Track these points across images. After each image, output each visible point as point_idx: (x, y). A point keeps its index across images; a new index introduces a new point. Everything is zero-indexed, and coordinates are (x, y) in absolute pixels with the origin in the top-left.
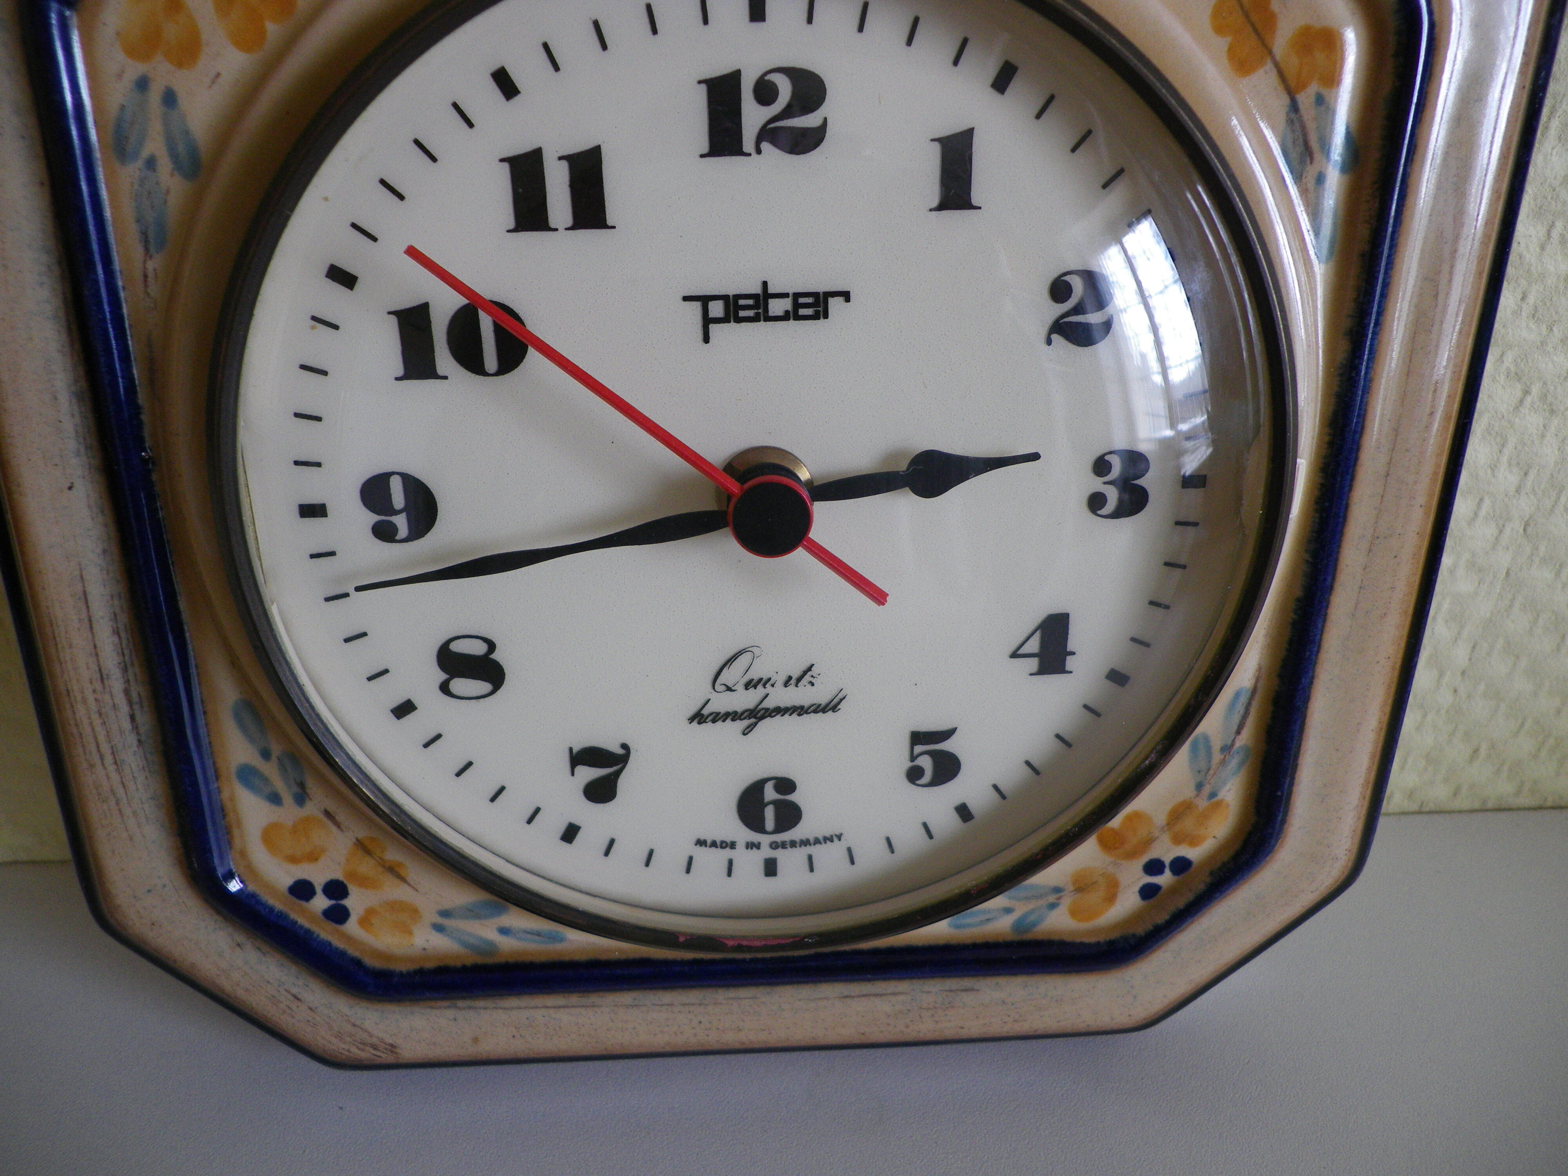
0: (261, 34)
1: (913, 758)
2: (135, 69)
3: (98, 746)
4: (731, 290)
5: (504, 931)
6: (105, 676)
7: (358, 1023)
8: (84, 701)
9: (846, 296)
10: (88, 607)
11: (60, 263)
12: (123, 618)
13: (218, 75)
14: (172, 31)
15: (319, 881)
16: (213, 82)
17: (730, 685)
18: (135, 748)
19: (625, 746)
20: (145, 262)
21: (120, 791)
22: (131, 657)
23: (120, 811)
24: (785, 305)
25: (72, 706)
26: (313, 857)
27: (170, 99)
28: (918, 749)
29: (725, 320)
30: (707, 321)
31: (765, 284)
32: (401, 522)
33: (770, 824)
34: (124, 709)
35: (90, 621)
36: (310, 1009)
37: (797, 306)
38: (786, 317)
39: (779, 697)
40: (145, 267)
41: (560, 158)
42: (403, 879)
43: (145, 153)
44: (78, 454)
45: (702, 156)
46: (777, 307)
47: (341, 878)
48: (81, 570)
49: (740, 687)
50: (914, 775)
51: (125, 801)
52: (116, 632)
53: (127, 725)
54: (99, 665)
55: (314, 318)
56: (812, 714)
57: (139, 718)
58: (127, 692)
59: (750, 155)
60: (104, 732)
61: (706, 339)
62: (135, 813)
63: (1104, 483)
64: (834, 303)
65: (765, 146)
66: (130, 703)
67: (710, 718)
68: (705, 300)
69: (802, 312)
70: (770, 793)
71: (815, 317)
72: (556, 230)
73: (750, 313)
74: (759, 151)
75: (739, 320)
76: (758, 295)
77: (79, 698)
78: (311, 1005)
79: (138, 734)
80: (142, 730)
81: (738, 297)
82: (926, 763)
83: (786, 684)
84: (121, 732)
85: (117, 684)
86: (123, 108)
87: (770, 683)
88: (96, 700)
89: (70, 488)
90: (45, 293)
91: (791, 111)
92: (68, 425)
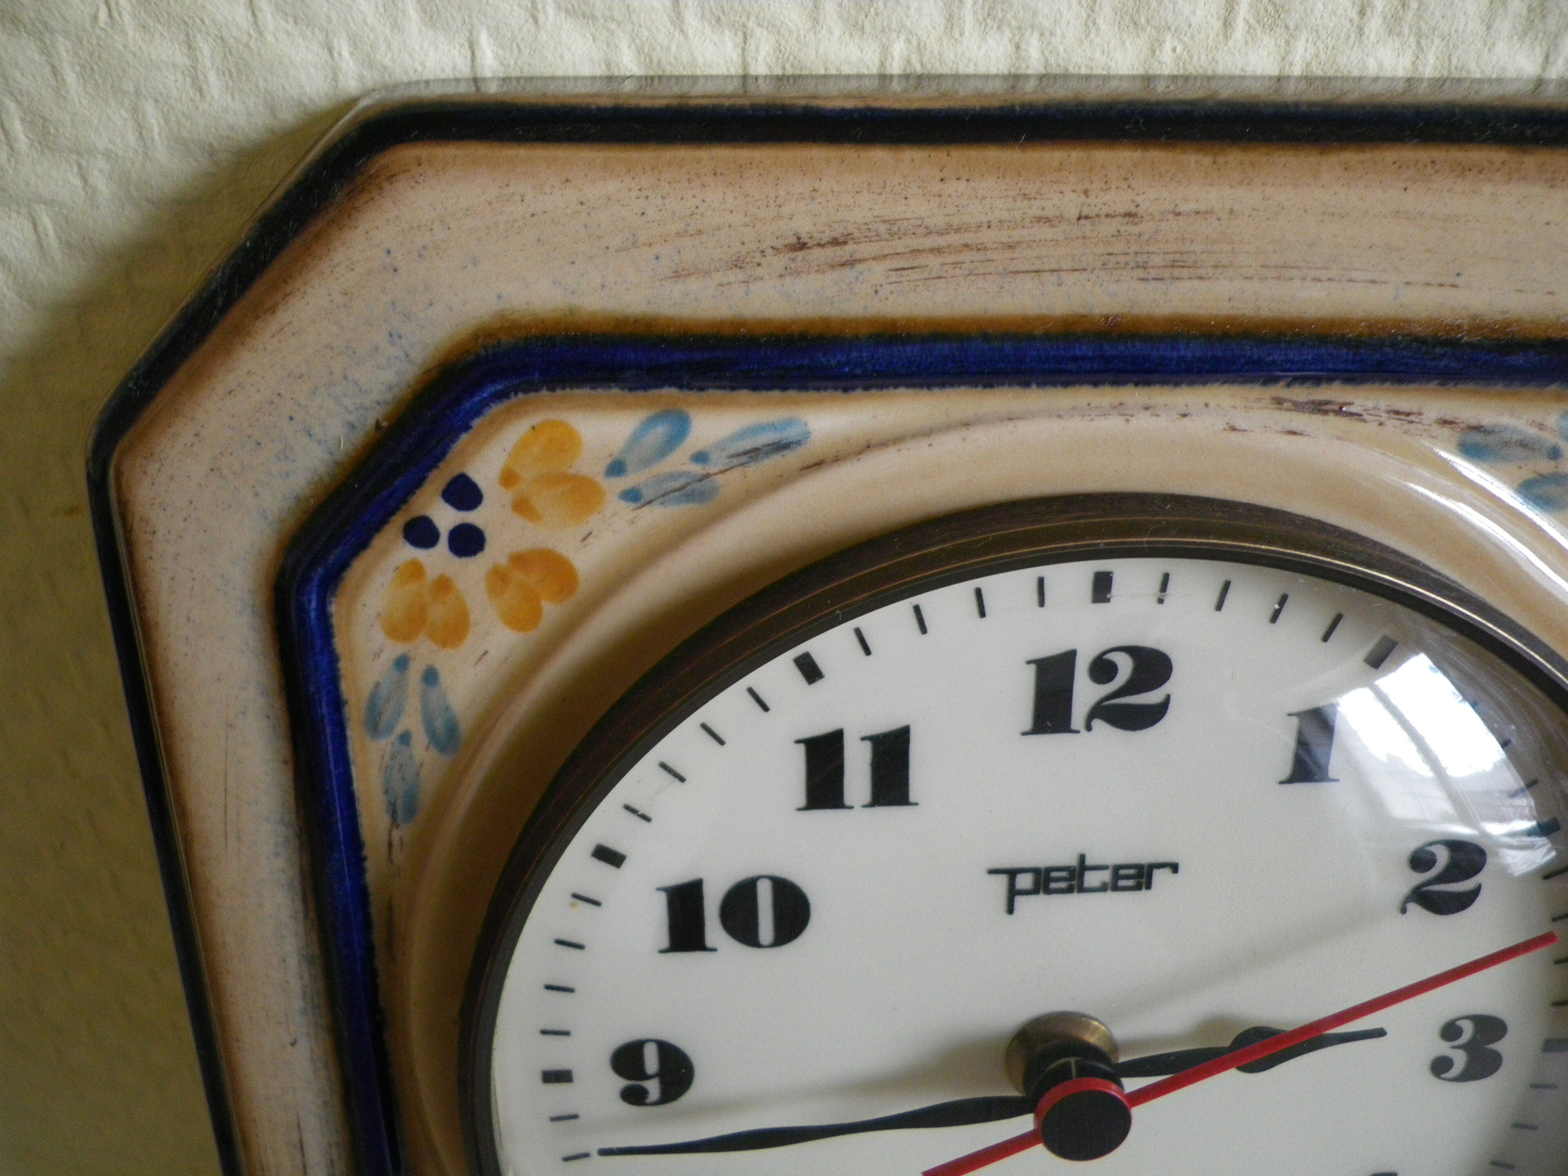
0: (537, 614)
2: (393, 650)
4: (1043, 863)
9: (1174, 868)
10: (303, 1154)
11: (299, 837)
12: (340, 1165)
13: (486, 653)
14: (437, 612)
16: (480, 659)
20: (390, 831)
24: (1105, 876)
27: (430, 676)
29: (1035, 891)
30: (1013, 893)
31: (1082, 858)
32: (653, 1087)
35: (305, 1167)
38: (1103, 888)
40: (390, 835)
41: (863, 739)
43: (399, 729)
44: (304, 1012)
45: (1024, 734)
46: (1092, 879)
48: (298, 1119)
55: (576, 896)
59: (1078, 732)
61: (1010, 910)
63: (1453, 1047)
64: (1160, 877)
65: (1097, 724)
68: (1012, 873)
69: (1122, 883)
71: (1138, 887)
72: (851, 808)
73: (1063, 885)
74: (1089, 728)
75: (1048, 891)
76: (1074, 869)
81: (1049, 870)
86: (377, 685)
89: (293, 1044)
90: (280, 863)
91: (1129, 688)
92: (296, 985)
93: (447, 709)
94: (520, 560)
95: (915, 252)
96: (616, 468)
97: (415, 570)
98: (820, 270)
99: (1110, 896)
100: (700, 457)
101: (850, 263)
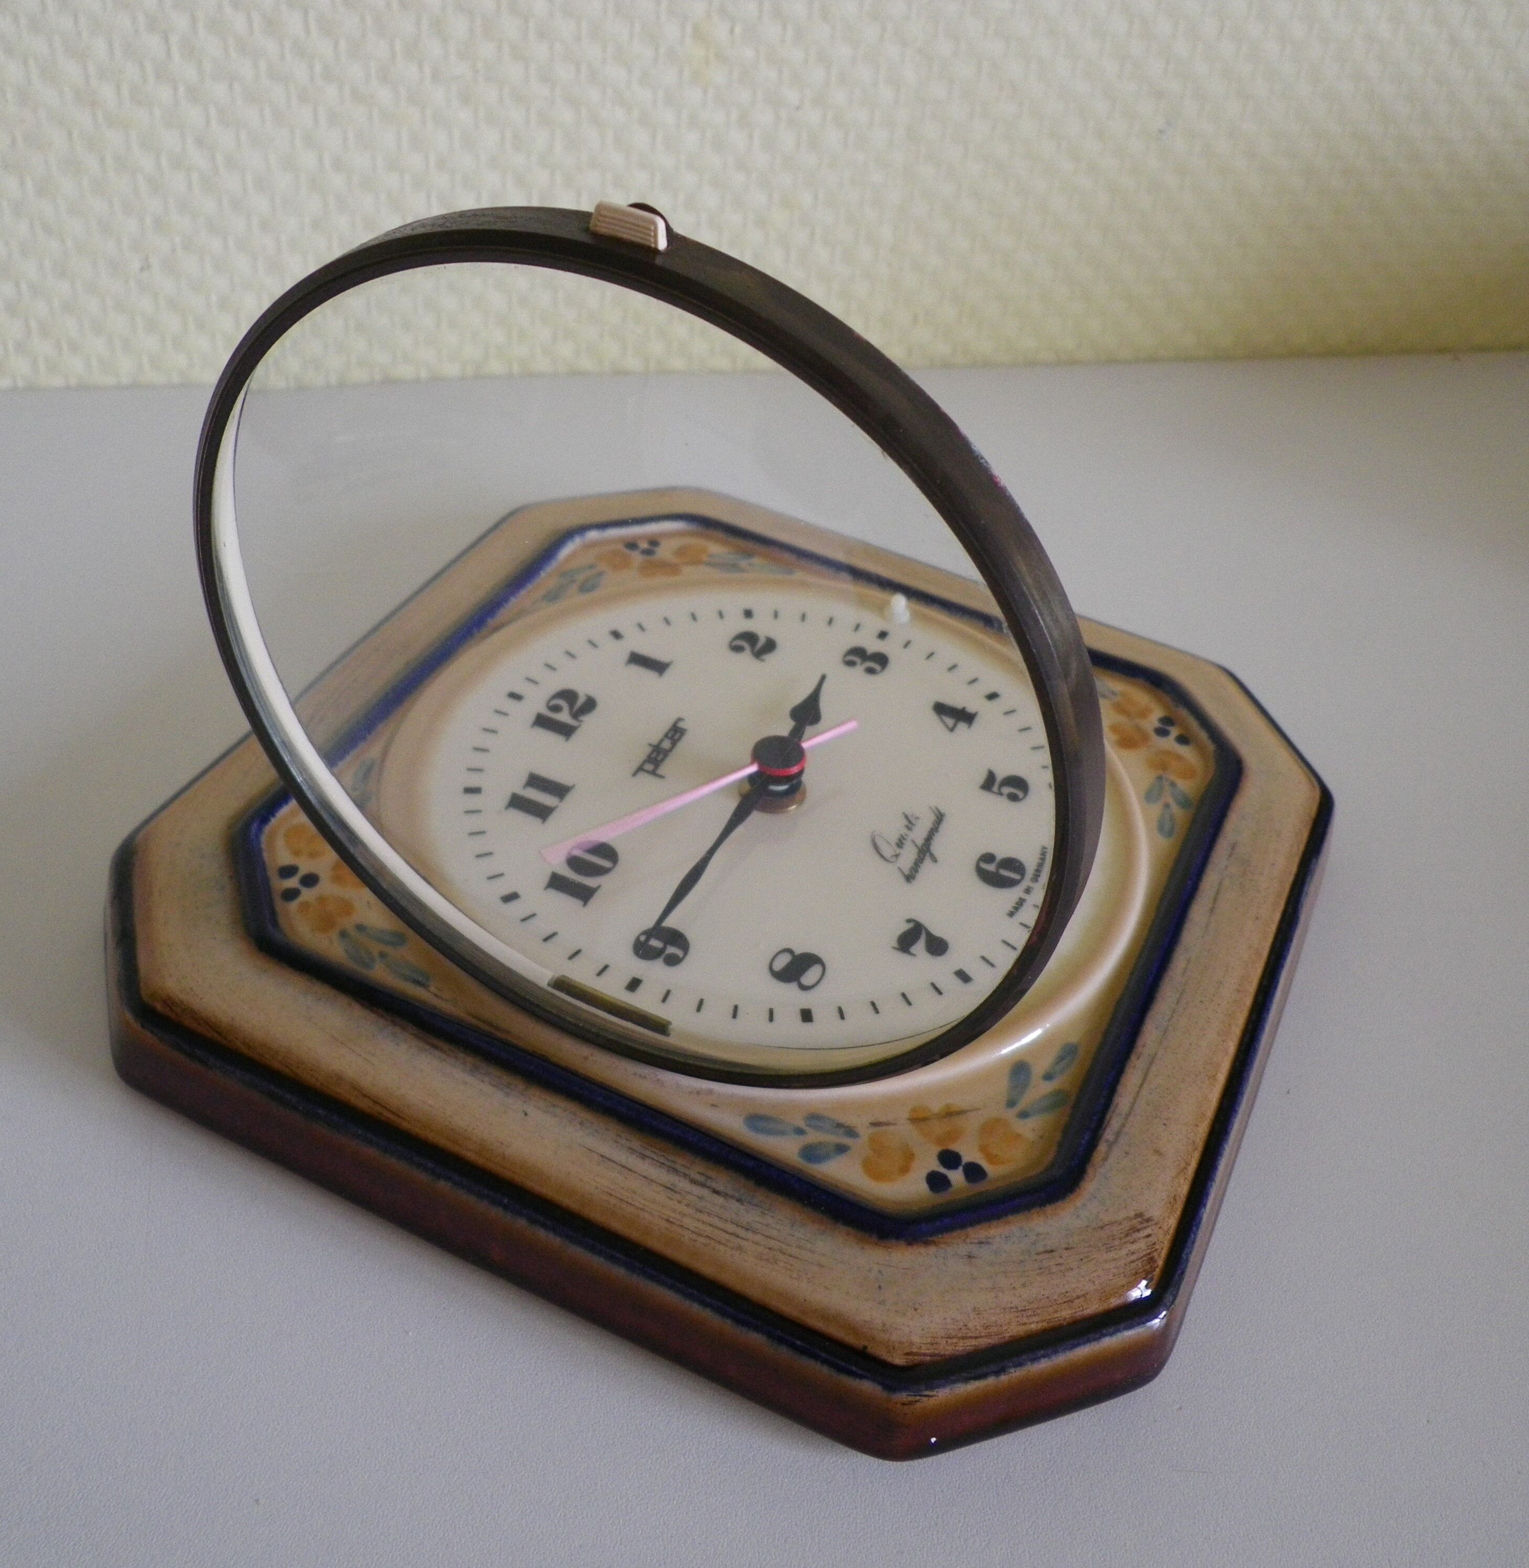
1: (1001, 794)
2: (334, 935)
3: (726, 1232)
4: (643, 758)
5: (1048, 1077)
6: (672, 1187)
7: (1101, 1224)
8: (684, 1215)
10: (613, 1161)
12: (636, 1144)
13: (366, 903)
14: (332, 908)
15: (934, 1166)
16: (369, 907)
17: (894, 854)
18: (742, 1207)
19: (909, 921)
20: (428, 991)
21: (772, 1243)
22: (668, 1160)
23: (791, 1256)
25: (682, 1226)
26: (909, 1157)
27: (360, 929)
28: (995, 788)
31: (650, 745)
32: (672, 950)
33: (1016, 876)
34: (705, 1192)
36: (1067, 1249)
37: (672, 738)
39: (919, 835)
40: (431, 992)
41: (524, 788)
44: (507, 1095)
45: (567, 740)
47: (940, 1149)
48: (584, 1147)
49: (898, 851)
50: (1013, 798)
51: (784, 1246)
52: (643, 1157)
53: (720, 1200)
54: (661, 1185)
55: (523, 920)
56: (941, 826)
57: (721, 1188)
58: (694, 1182)
59: (579, 725)
60: (716, 1219)
62: (799, 1247)
63: (861, 665)
64: (681, 725)
66: (703, 1185)
67: (913, 872)
68: (640, 769)
70: (991, 867)
72: (557, 806)
74: (580, 721)
77: (679, 1217)
78: (1064, 1246)
79: (732, 1197)
80: (730, 1192)
82: (1007, 790)
83: (909, 828)
84: (723, 1207)
85: (683, 1184)
86: (346, 952)
87: (904, 835)
88: (687, 1205)
89: (526, 1114)
90: (404, 1047)
91: (571, 704)
92: (487, 1088)
93: (382, 932)
97: (305, 906)
99: (682, 744)
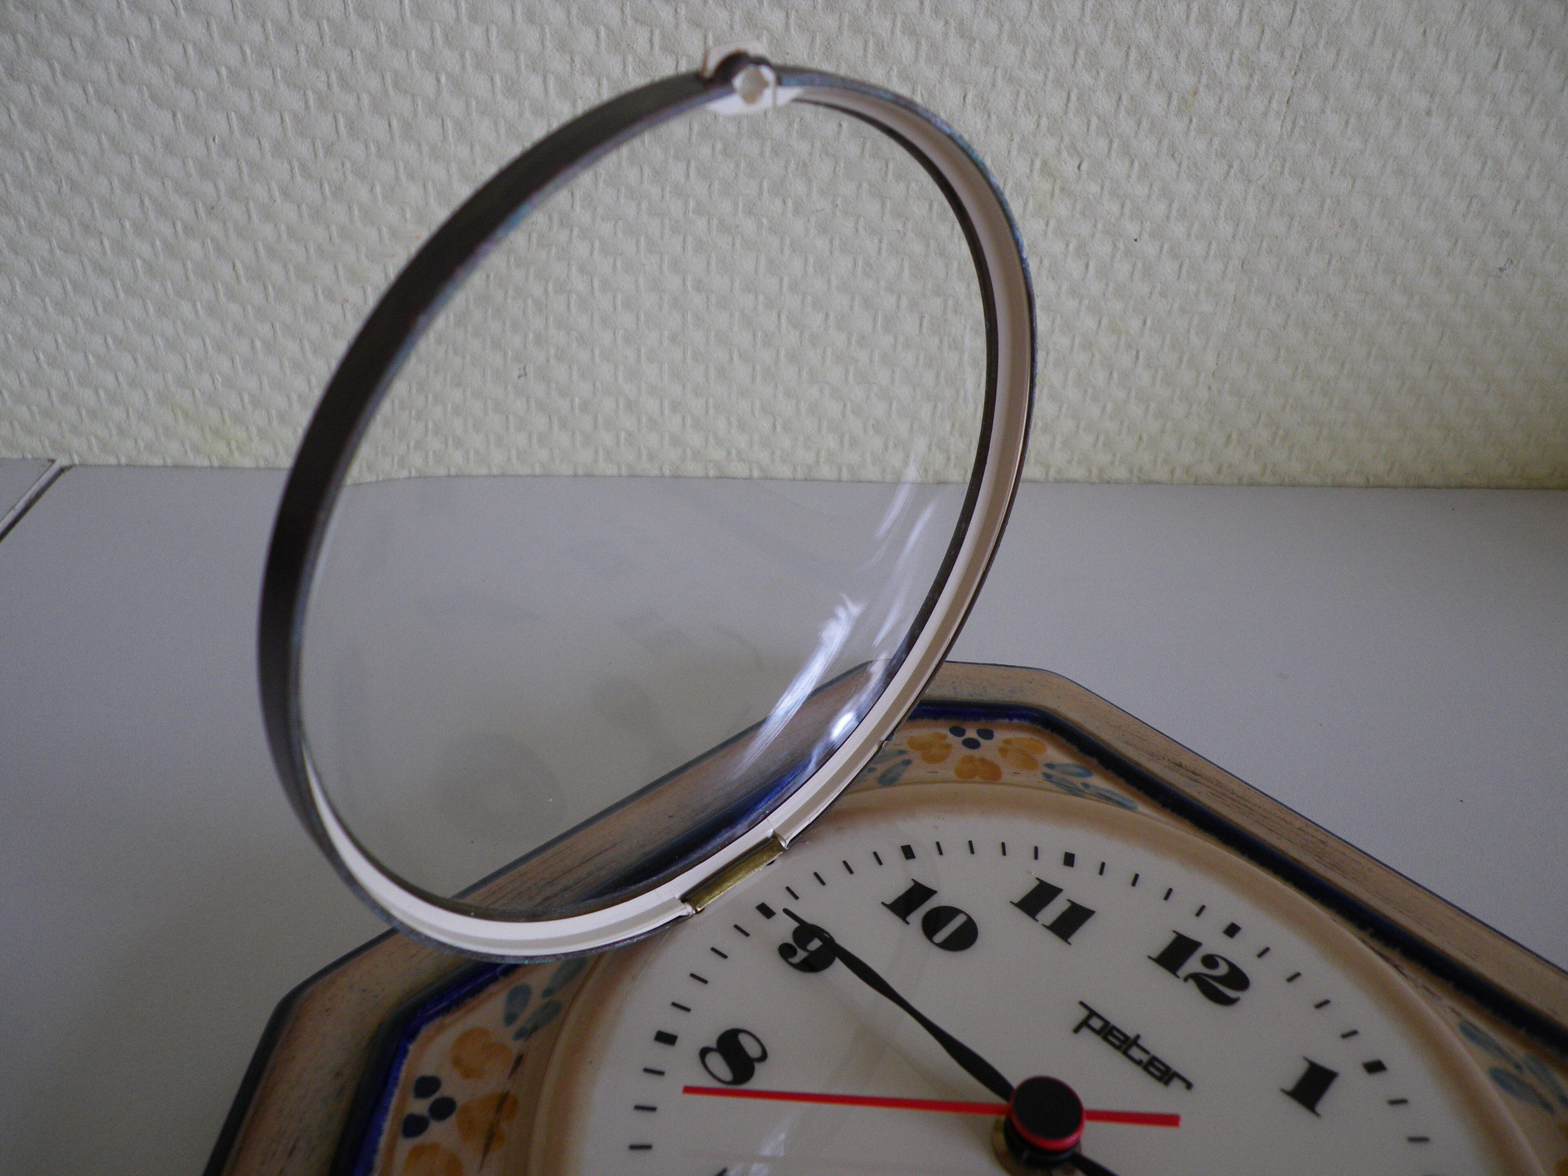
0: (971, 777)
2: (905, 748)
4: (1114, 1021)
6: (552, 883)
8: (523, 884)
9: (1189, 1086)
10: (597, 855)
12: (604, 873)
13: (936, 773)
14: (935, 751)
15: (445, 1091)
16: (932, 773)
24: (1145, 1058)
26: (468, 1073)
27: (907, 763)
29: (1097, 1032)
30: (1084, 1024)
31: (1138, 1037)
32: (800, 955)
38: (1139, 1063)
41: (1069, 900)
42: (487, 1149)
43: (874, 766)
45: (1150, 957)
46: (1135, 1052)
47: (459, 1105)
48: (621, 842)
52: (590, 874)
54: (559, 877)
55: (875, 853)
59: (1178, 977)
61: (1077, 1030)
64: (1176, 1084)
65: (1191, 981)
68: (1092, 1013)
69: (1152, 1069)
71: (1159, 1079)
72: (1037, 921)
73: (1117, 1043)
74: (1186, 980)
75: (1105, 1039)
76: (1130, 1038)
78: (287, 1168)
81: (1114, 1028)
91: (1220, 979)
93: (899, 775)
94: (983, 761)
95: (1223, 794)
96: (1051, 766)
97: (942, 737)
98: (1182, 775)
99: (1138, 1071)
100: (1086, 785)
101: (1195, 781)
